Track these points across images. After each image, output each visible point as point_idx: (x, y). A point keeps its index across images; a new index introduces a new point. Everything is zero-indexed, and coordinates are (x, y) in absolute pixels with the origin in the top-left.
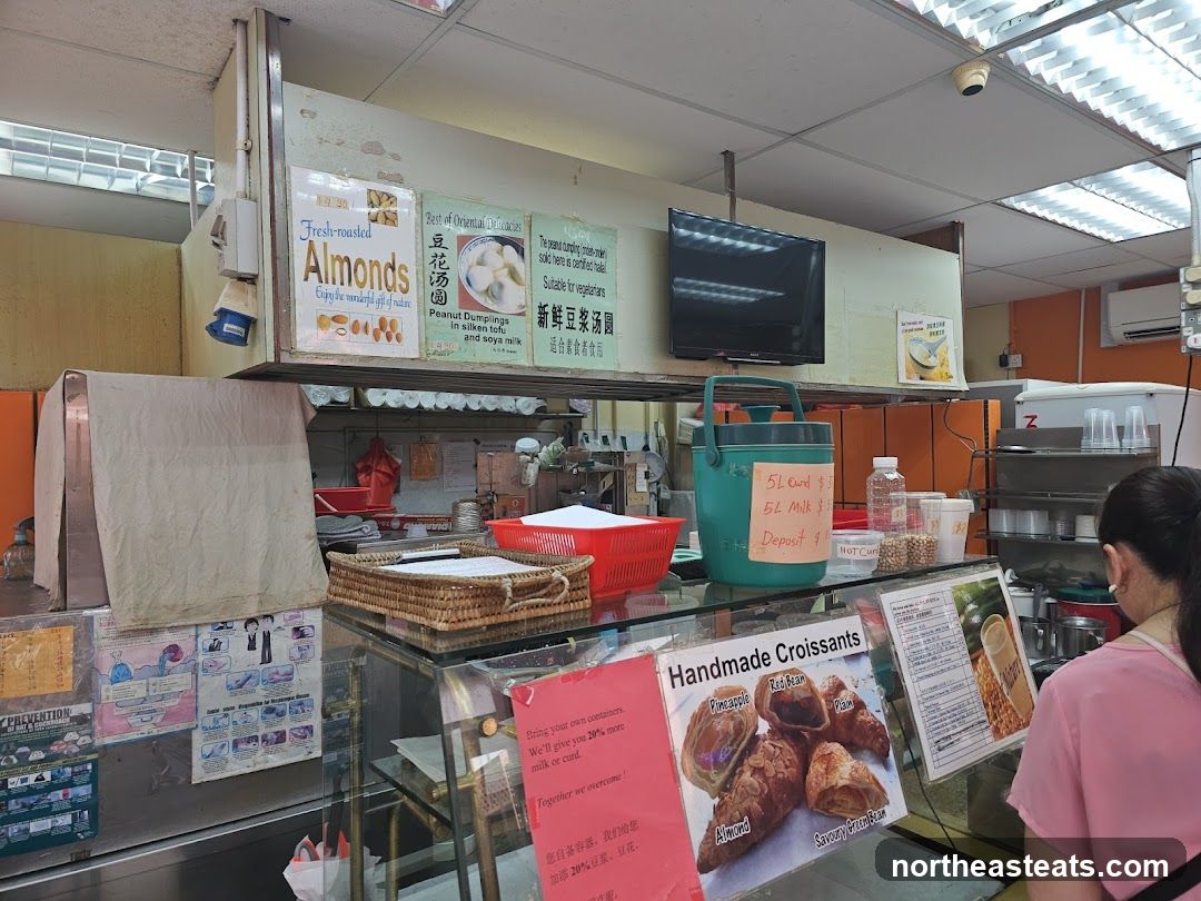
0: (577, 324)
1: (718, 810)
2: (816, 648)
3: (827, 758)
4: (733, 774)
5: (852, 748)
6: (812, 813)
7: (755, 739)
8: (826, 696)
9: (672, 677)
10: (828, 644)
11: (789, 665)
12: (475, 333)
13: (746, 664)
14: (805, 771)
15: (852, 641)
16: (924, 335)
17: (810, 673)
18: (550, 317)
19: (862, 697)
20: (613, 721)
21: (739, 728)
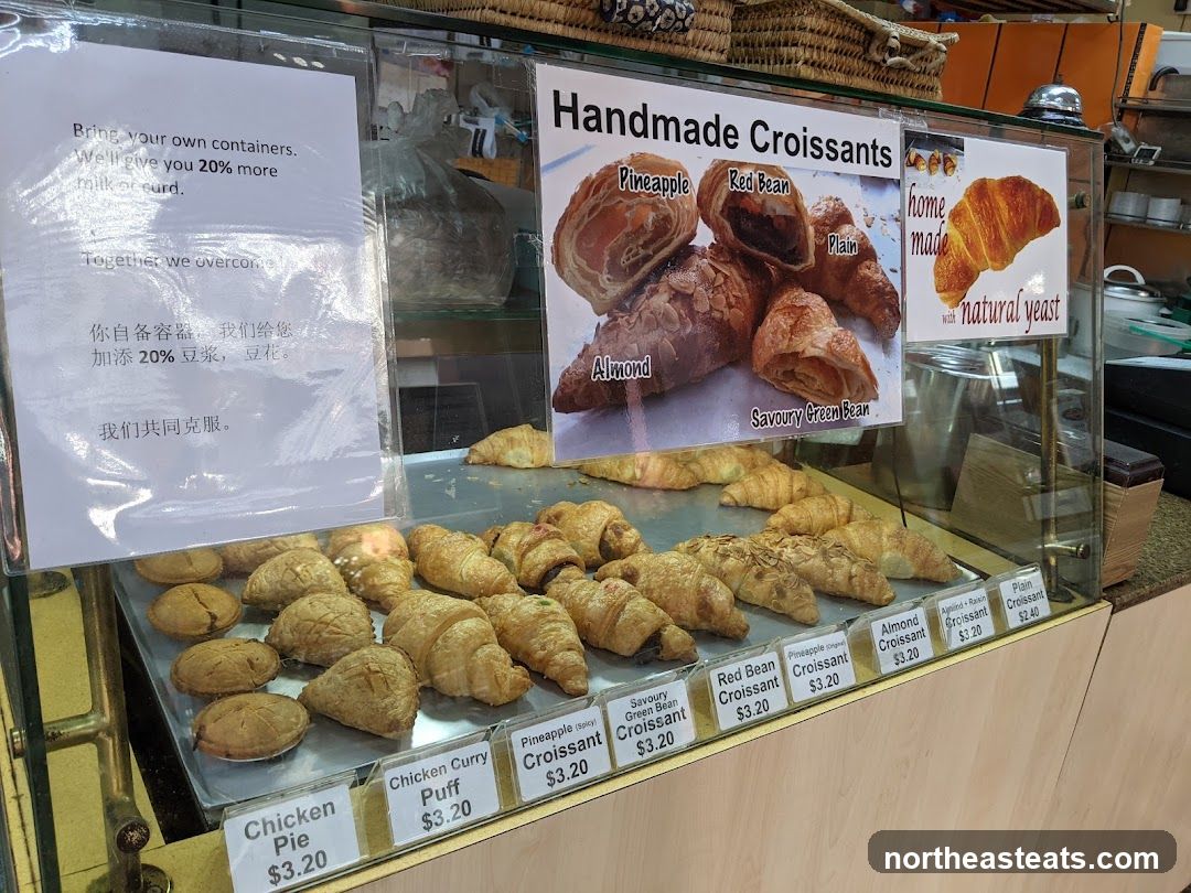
1: (603, 331)
2: (818, 148)
3: (799, 312)
4: (638, 289)
5: (841, 310)
6: (755, 378)
7: (684, 254)
8: (818, 223)
9: (558, 109)
10: (840, 149)
11: (768, 158)
13: (694, 133)
14: (759, 319)
15: (879, 158)
17: (799, 181)
19: (873, 242)
21: (664, 226)
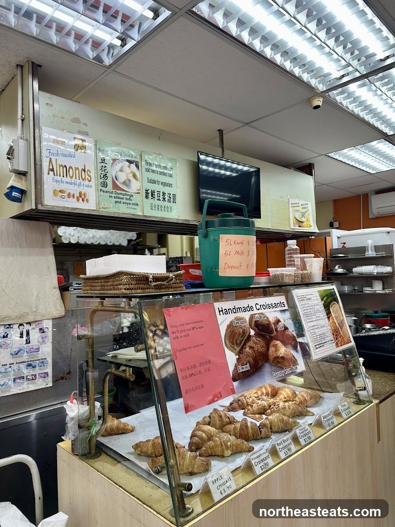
1: (238, 360)
2: (269, 306)
3: (276, 346)
4: (242, 348)
5: (284, 343)
6: (271, 365)
7: (249, 336)
8: (274, 324)
9: (220, 311)
10: (274, 305)
11: (260, 311)
13: (245, 310)
14: (268, 349)
15: (282, 305)
16: (300, 208)
17: (267, 315)
19: (287, 325)
20: (200, 324)
21: (244, 332)
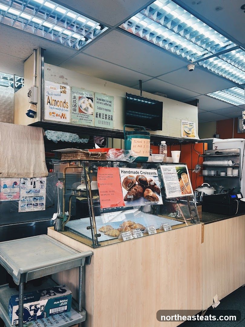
0: (104, 118)
1: (128, 193)
3: (148, 191)
4: (131, 188)
5: (153, 191)
6: (144, 198)
7: (135, 185)
8: (149, 181)
9: (122, 172)
10: (150, 173)
12: (82, 118)
13: (134, 173)
14: (144, 192)
15: (155, 174)
16: (188, 126)
17: (146, 177)
18: (98, 116)
19: (156, 183)
20: (112, 176)
21: (133, 182)
